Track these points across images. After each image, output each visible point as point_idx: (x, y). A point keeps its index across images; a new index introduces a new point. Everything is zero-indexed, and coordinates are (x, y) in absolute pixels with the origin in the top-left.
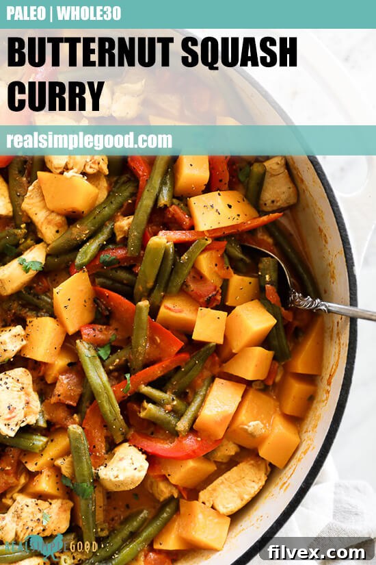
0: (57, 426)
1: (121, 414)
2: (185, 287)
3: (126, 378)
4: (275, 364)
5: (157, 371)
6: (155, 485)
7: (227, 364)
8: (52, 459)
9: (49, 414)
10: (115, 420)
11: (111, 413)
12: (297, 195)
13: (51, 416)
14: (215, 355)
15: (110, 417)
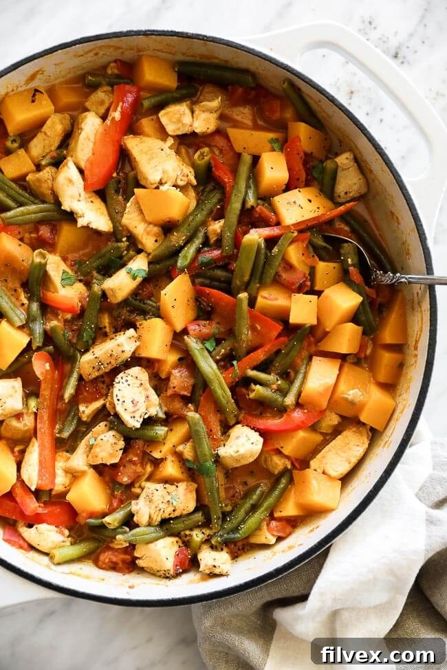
0: (175, 417)
2: (277, 277)
3: (233, 365)
4: (365, 338)
5: (260, 355)
6: (269, 459)
8: (174, 446)
9: (166, 406)
10: (227, 403)
11: (223, 397)
12: (368, 183)
13: (168, 408)
14: (310, 336)
15: (224, 401)
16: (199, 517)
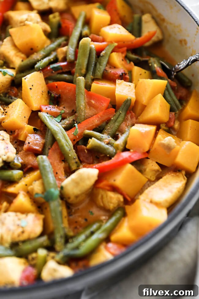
0: (29, 166)
1: (74, 149)
2: (105, 71)
3: (75, 126)
4: (172, 114)
6: (105, 196)
7: (141, 116)
8: (26, 185)
9: (22, 159)
10: (70, 150)
11: (67, 145)
12: (163, 33)
13: (24, 160)
14: (132, 111)
15: (67, 149)
16: (44, 240)
